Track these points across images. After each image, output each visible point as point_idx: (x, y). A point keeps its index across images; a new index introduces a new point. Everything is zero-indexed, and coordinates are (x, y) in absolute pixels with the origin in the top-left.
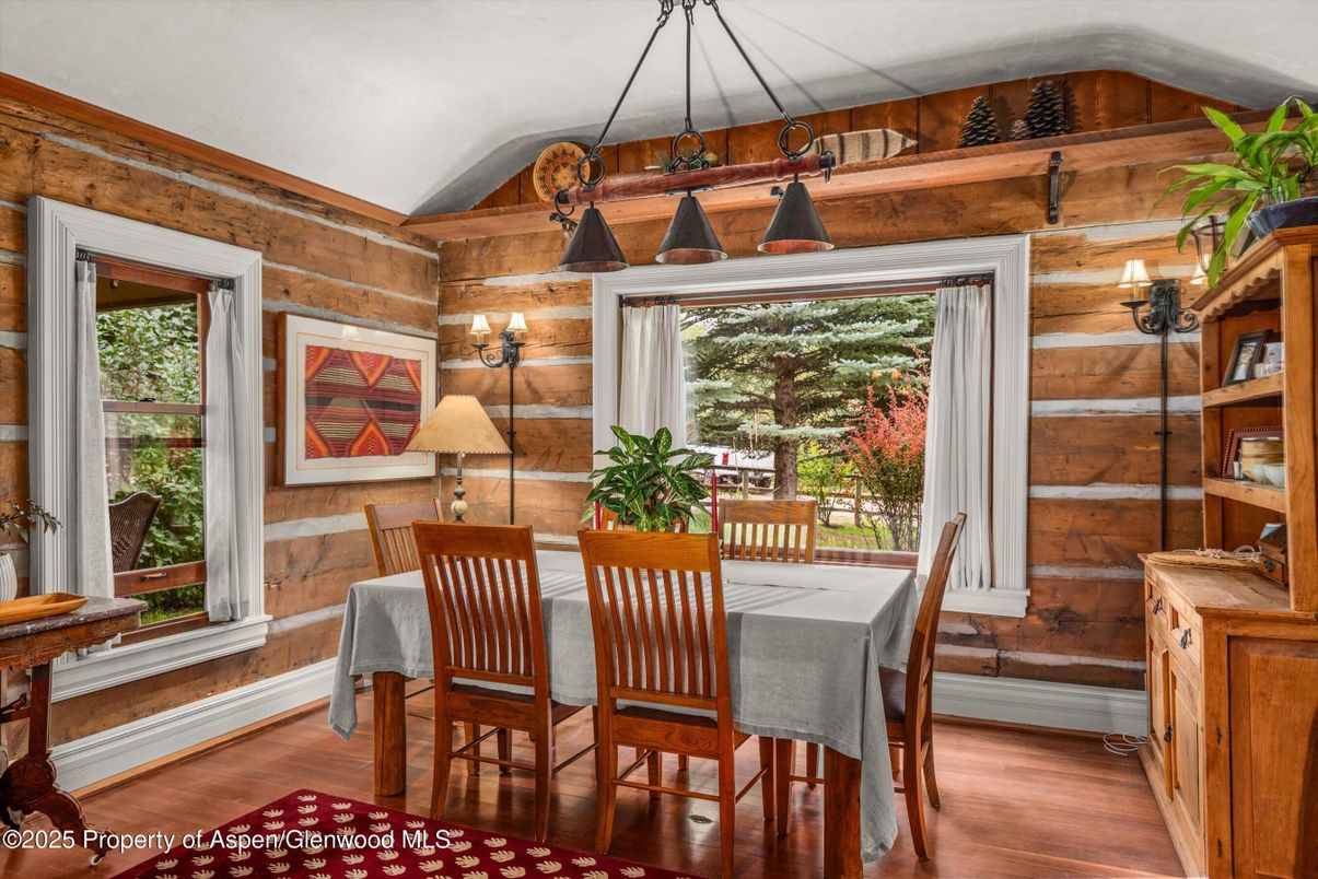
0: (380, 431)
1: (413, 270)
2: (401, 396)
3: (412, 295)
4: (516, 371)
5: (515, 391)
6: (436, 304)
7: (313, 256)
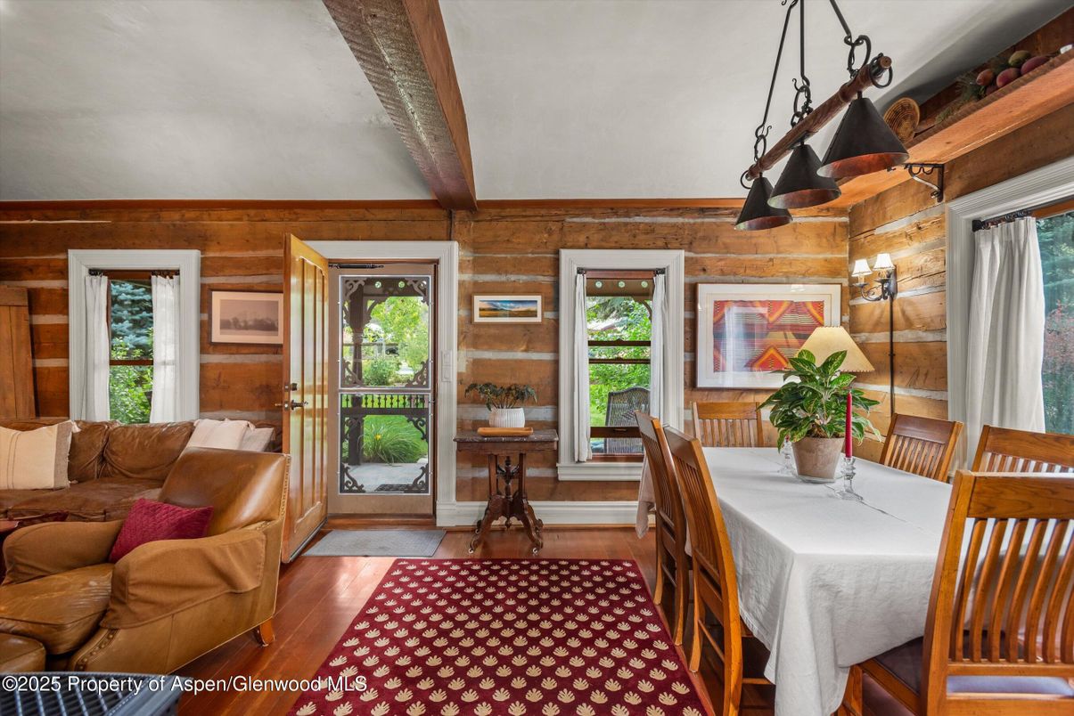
0: (779, 353)
1: (819, 236)
2: (801, 328)
3: (819, 253)
4: (895, 303)
5: (894, 320)
6: (847, 255)
7: (724, 244)
